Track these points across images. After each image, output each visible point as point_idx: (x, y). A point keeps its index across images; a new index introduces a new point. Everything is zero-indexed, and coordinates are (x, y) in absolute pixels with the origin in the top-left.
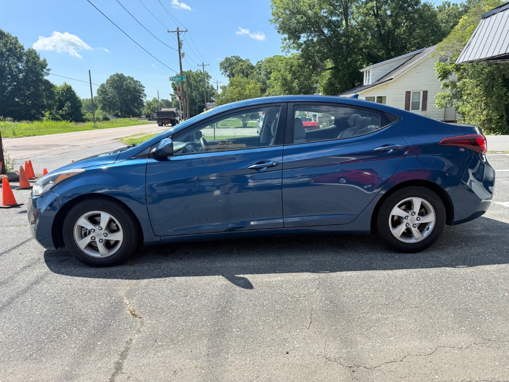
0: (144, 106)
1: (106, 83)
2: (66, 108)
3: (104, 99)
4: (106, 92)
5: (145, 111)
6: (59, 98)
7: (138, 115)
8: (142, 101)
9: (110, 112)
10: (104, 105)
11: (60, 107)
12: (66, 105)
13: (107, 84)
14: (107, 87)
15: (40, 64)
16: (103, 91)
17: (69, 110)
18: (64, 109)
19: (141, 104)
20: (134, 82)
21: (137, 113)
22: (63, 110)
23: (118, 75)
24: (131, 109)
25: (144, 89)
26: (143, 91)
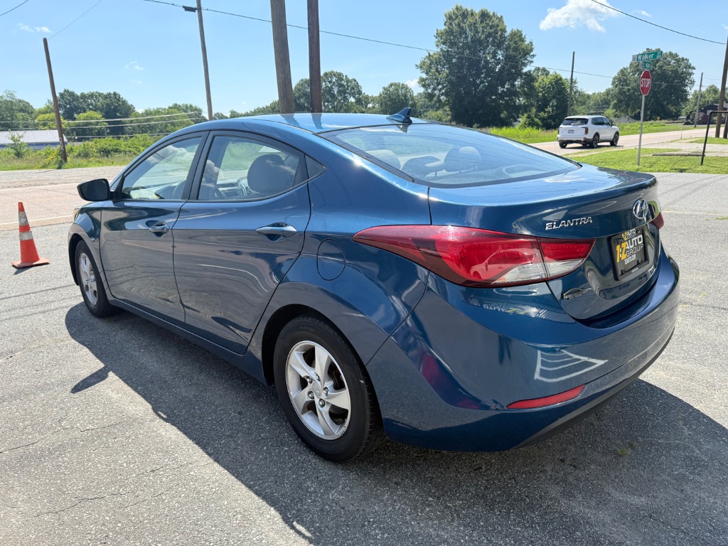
0: (687, 100)
1: (628, 66)
2: (550, 109)
3: (621, 92)
4: (625, 80)
5: (686, 109)
6: (543, 95)
7: (674, 117)
8: (685, 91)
9: (627, 111)
10: (620, 101)
11: (541, 108)
12: (551, 104)
13: (630, 68)
14: (629, 73)
15: (523, 49)
16: (621, 79)
17: (553, 111)
18: (547, 110)
19: (682, 96)
20: (678, 61)
21: (671, 112)
22: (545, 112)
23: (649, 52)
24: (662, 106)
25: (694, 71)
26: (691, 74)
